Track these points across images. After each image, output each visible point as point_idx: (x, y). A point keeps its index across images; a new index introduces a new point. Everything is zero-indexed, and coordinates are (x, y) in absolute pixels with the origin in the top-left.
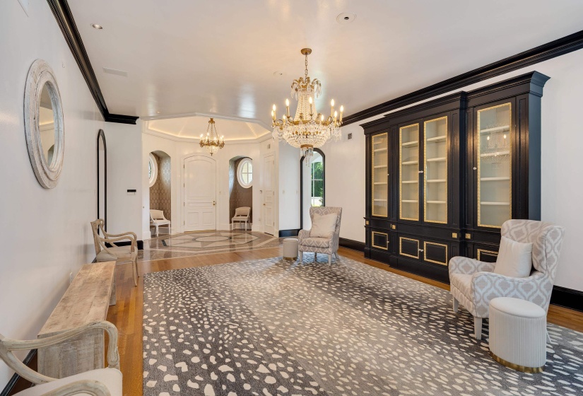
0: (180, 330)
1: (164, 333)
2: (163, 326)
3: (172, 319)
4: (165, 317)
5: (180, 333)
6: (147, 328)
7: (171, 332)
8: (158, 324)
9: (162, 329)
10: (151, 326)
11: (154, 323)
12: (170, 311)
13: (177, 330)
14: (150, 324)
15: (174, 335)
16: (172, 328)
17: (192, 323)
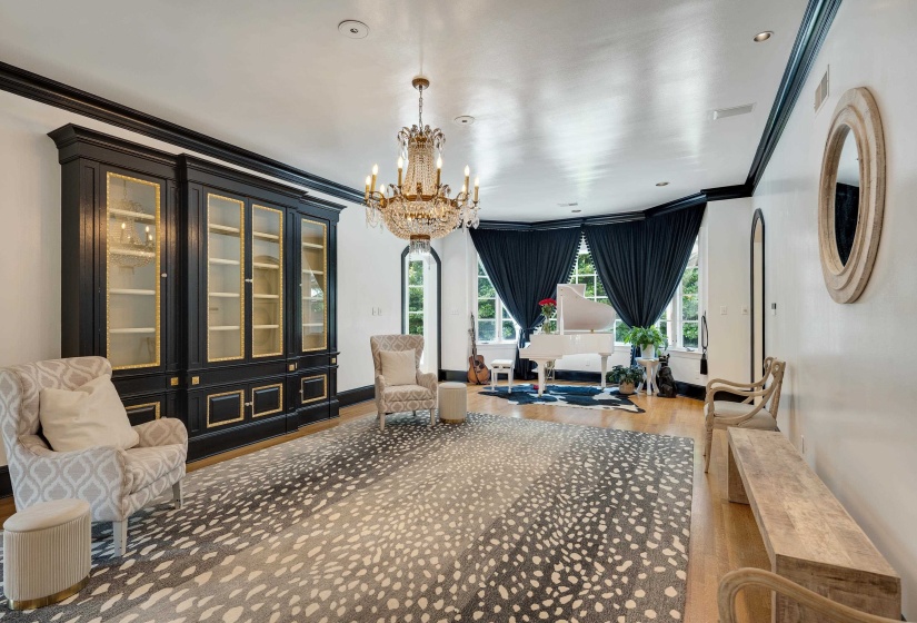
0: (632, 521)
1: (657, 528)
2: (655, 541)
3: (634, 546)
4: (644, 555)
5: (634, 518)
6: (681, 548)
7: (647, 525)
8: (661, 548)
9: (657, 536)
10: (674, 549)
11: (667, 552)
12: (628, 564)
13: (636, 524)
14: (674, 553)
15: (644, 520)
16: (641, 530)
17: (610, 525)
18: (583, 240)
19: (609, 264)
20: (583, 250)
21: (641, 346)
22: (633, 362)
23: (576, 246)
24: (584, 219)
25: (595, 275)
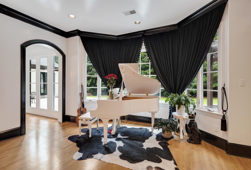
18: (143, 43)
19: (157, 56)
20: (143, 50)
21: (177, 106)
22: (171, 116)
23: (140, 47)
24: (144, 31)
25: (150, 63)
